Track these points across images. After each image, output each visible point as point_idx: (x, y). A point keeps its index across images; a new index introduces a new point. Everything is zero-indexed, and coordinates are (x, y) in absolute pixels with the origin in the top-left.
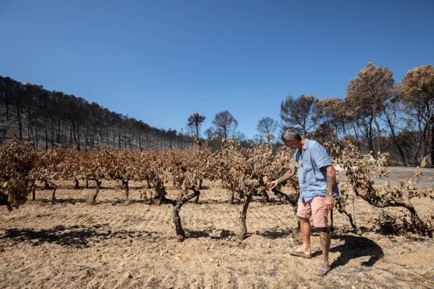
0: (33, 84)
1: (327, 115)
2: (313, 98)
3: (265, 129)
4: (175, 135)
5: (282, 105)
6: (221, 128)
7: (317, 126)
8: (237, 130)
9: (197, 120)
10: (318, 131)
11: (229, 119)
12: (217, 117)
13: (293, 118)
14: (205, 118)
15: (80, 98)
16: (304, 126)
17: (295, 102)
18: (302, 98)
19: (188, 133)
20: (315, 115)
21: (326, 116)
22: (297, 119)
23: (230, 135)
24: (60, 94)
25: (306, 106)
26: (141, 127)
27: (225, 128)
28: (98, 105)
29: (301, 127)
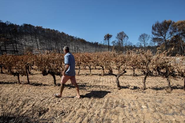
0: (39, 26)
1: (179, 30)
2: (171, 22)
3: (143, 40)
4: (98, 45)
5: (153, 26)
6: (120, 40)
7: (172, 37)
8: (128, 41)
9: (108, 37)
10: (172, 39)
11: (124, 35)
12: (118, 35)
13: (159, 33)
14: (112, 36)
15: (57, 30)
16: (165, 37)
17: (161, 25)
18: (164, 22)
19: (104, 43)
20: (172, 31)
21: (178, 31)
22: (161, 33)
23: (124, 43)
24: (49, 29)
25: (167, 26)
26: (83, 42)
27: (122, 40)
28: (64, 33)
29: (163, 38)
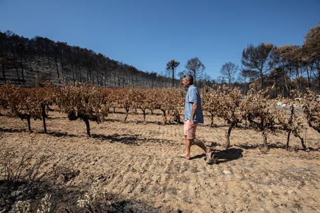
0: (61, 42)
1: (284, 60)
2: (272, 46)
3: (228, 72)
4: (156, 77)
5: (244, 52)
6: (191, 71)
7: (272, 70)
8: (204, 73)
9: (173, 65)
10: (272, 73)
11: (198, 63)
12: (189, 63)
13: (252, 63)
14: (179, 63)
15: (90, 50)
16: (261, 70)
17: (256, 50)
18: (262, 46)
19: (166, 75)
20: (272, 61)
21: (282, 61)
22: (256, 63)
23: (198, 76)
24: (78, 48)
25: (265, 52)
26: (133, 71)
27: (195, 71)
28: (102, 55)
29: (259, 71)
